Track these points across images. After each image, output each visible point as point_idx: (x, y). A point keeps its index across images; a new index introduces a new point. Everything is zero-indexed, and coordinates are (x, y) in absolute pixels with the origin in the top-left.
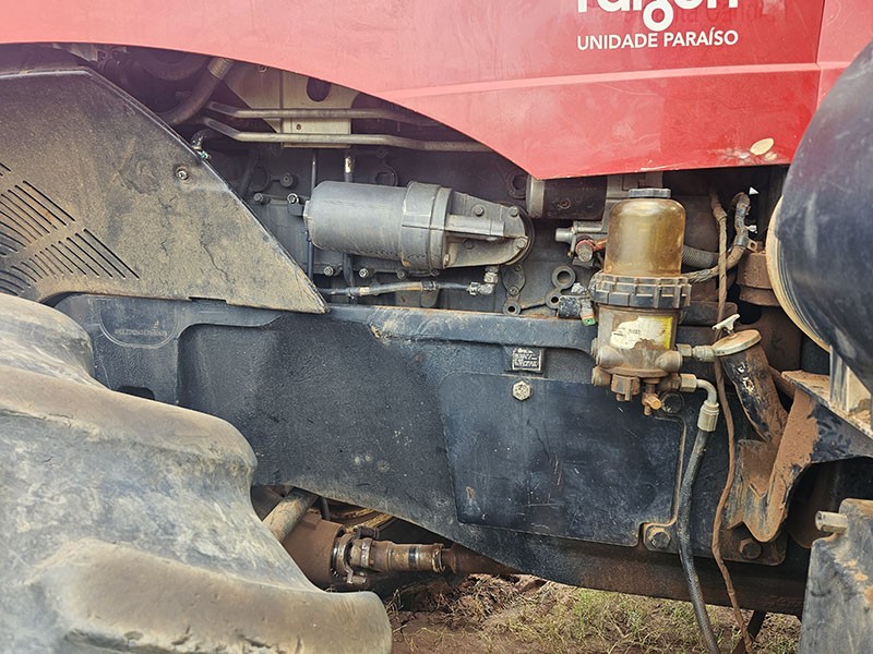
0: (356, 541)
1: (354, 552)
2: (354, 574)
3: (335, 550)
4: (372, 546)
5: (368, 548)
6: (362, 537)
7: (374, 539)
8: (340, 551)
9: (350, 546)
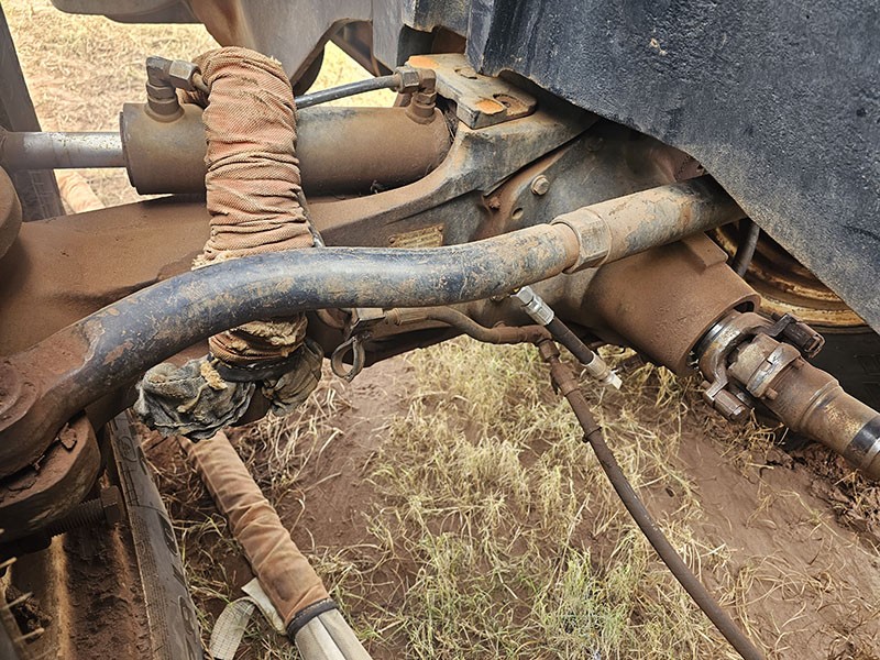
0: (764, 340)
1: (749, 354)
2: (727, 388)
3: (717, 328)
4: (792, 366)
5: (780, 365)
6: (781, 338)
7: (805, 356)
8: (724, 336)
9: (748, 337)
